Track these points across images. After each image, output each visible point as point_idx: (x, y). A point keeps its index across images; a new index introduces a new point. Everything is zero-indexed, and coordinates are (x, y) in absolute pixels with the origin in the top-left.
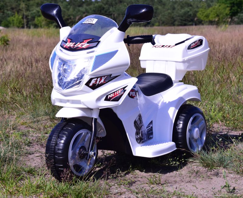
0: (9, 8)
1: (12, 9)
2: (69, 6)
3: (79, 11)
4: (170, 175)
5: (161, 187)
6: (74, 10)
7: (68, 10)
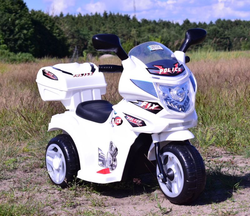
0: (120, 35)
1: (123, 35)
5: (103, 209)
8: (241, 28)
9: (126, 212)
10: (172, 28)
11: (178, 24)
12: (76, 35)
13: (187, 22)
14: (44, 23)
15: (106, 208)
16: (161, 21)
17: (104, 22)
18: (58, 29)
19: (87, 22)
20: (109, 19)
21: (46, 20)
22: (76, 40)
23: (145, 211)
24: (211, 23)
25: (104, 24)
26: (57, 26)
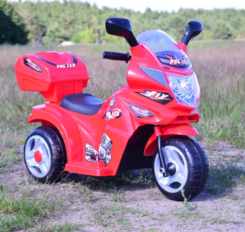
0: (80, 22)
1: (84, 23)
2: (143, 19)
3: (154, 23)
4: (140, 193)
5: (124, 204)
6: (149, 22)
7: (142, 22)
8: (204, 17)
9: (149, 207)
10: (134, 16)
11: (139, 12)
12: (35, 21)
13: (149, 10)
14: (2, 8)
15: (127, 203)
16: (122, 9)
17: (63, 8)
18: (17, 14)
19: (46, 8)
20: (69, 5)
21: (5, 5)
22: (34, 26)
23: (168, 207)
24: (173, 11)
25: (63, 11)
26: (16, 12)
